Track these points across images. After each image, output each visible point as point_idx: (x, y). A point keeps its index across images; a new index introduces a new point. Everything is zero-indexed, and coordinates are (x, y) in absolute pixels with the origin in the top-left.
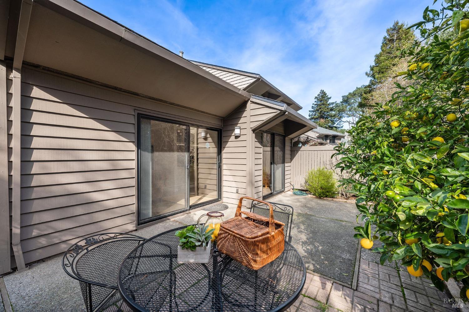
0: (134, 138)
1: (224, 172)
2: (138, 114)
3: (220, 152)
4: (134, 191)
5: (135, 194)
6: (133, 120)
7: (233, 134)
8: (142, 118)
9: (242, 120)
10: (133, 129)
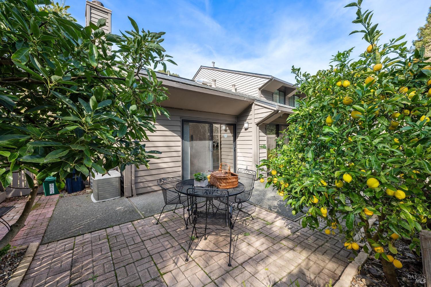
0: (180, 134)
1: (238, 154)
2: (182, 120)
3: (235, 140)
4: (180, 164)
5: (181, 165)
6: (180, 124)
7: (243, 127)
8: (184, 122)
9: (249, 117)
10: (179, 129)
